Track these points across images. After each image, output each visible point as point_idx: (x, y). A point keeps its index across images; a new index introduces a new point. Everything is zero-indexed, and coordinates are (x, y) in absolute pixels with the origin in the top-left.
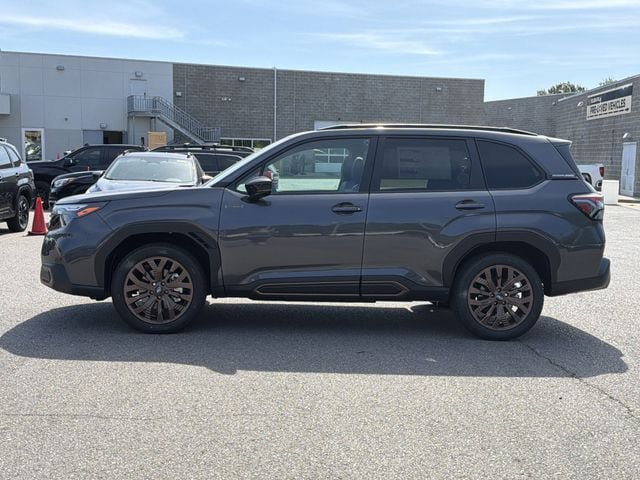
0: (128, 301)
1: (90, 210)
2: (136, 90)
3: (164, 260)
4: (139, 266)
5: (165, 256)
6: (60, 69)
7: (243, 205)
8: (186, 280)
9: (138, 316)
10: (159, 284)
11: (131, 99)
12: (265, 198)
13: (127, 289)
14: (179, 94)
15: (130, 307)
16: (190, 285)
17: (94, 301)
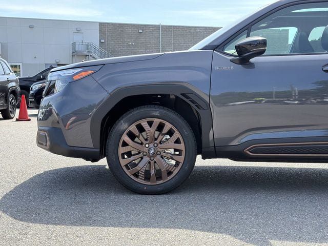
0: (123, 162)
1: (84, 74)
2: (77, 38)
3: (157, 121)
4: (133, 128)
5: (158, 117)
6: (31, 27)
7: (233, 66)
8: (177, 141)
9: (132, 177)
10: (151, 145)
11: (74, 44)
12: (252, 60)
13: (122, 150)
14: (103, 41)
15: (124, 168)
16: (181, 146)
17: (89, 163)
